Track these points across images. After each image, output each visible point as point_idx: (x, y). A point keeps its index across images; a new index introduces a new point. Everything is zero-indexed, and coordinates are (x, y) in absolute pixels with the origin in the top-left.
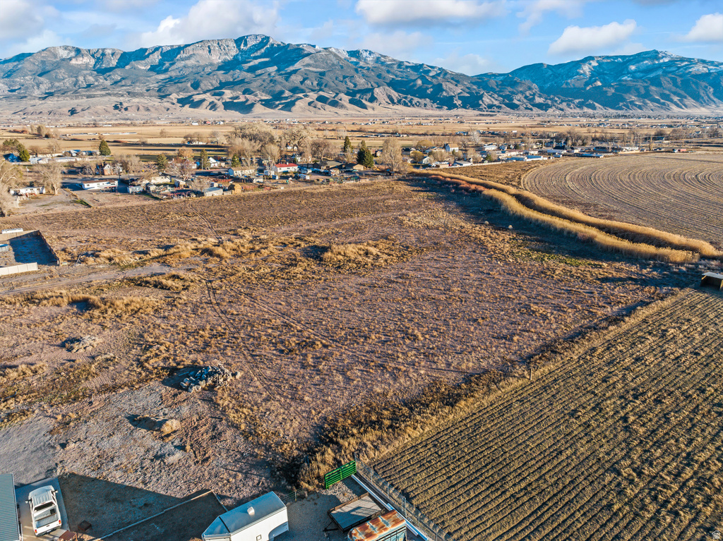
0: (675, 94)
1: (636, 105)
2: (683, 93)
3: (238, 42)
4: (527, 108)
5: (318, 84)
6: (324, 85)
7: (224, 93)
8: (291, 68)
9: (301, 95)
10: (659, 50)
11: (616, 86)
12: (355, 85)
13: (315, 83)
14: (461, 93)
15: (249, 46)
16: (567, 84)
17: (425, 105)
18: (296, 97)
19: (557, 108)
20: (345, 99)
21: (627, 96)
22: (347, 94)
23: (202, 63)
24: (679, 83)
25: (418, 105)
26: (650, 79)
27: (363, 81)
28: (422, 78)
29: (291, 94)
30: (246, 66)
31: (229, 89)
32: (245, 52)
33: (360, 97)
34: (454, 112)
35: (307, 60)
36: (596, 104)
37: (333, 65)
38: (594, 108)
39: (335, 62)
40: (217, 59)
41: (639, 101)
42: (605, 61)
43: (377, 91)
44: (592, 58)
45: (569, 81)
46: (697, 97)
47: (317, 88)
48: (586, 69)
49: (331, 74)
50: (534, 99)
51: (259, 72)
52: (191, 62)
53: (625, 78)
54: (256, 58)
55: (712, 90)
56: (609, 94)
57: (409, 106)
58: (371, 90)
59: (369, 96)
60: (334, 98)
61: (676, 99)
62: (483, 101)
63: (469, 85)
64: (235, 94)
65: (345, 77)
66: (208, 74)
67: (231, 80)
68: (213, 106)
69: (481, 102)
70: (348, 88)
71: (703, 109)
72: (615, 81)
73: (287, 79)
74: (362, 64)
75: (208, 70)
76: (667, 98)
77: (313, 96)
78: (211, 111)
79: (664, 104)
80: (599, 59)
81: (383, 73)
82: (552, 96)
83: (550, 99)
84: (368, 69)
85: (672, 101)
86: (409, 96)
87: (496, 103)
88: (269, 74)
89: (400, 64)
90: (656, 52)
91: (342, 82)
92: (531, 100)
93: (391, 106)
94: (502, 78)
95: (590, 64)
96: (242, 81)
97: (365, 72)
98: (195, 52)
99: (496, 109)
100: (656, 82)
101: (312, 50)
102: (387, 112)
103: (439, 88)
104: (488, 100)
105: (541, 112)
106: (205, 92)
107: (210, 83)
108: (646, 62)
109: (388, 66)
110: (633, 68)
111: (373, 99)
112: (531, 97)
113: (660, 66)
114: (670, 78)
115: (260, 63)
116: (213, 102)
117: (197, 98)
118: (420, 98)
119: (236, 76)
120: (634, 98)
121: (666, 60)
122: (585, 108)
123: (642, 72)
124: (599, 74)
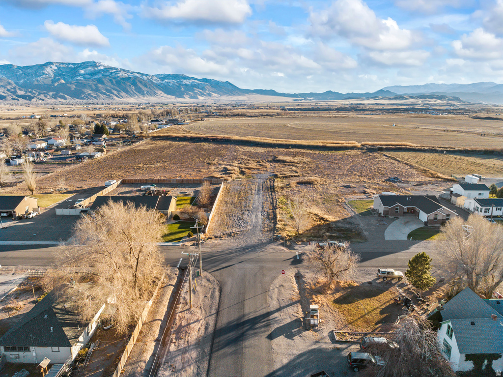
0: (114, 89)
1: (92, 96)
2: (118, 88)
4: (13, 99)
10: (96, 61)
11: (75, 84)
16: (37, 81)
19: (38, 99)
21: (85, 90)
26: (97, 80)
36: (66, 96)
38: (65, 99)
41: (94, 93)
42: (62, 66)
44: (51, 63)
45: (39, 79)
46: (127, 92)
48: (48, 70)
53: (79, 78)
55: (133, 87)
56: (73, 89)
61: (115, 92)
71: (132, 99)
72: (73, 80)
76: (110, 92)
79: (109, 95)
80: (57, 64)
82: (30, 90)
83: (29, 92)
85: (113, 94)
90: (95, 62)
92: (15, 93)
95: (51, 67)
100: (100, 81)
108: (90, 68)
110: (82, 72)
113: (99, 72)
114: (108, 79)
120: (90, 92)
121: (102, 68)
122: (58, 98)
123: (89, 74)
124: (60, 75)
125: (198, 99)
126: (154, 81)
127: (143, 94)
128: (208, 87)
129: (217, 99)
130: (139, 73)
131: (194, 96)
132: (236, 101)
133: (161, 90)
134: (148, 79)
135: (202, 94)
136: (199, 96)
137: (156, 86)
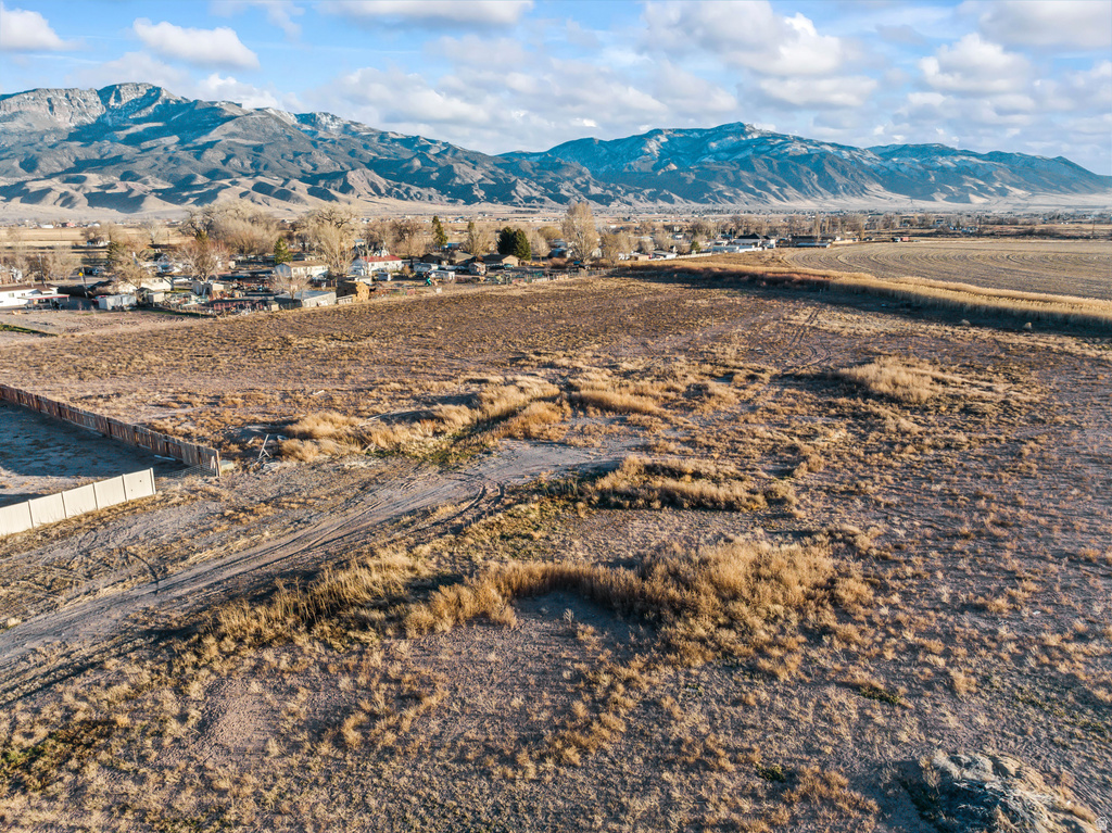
0: (773, 181)
1: (725, 197)
2: (781, 180)
3: (105, 94)
4: (580, 202)
5: (252, 165)
6: (262, 167)
7: (85, 179)
8: (204, 139)
9: (226, 182)
10: (744, 123)
11: (696, 171)
12: (315, 167)
13: (248, 163)
14: (483, 179)
15: (124, 101)
16: (630, 167)
17: (430, 198)
18: (217, 186)
19: (623, 201)
20: (302, 188)
21: (712, 184)
22: (303, 180)
23: (37, 127)
24: (776, 167)
25: (419, 197)
26: (740, 161)
27: (326, 160)
28: (422, 157)
29: (208, 180)
30: (122, 134)
31: (94, 171)
32: (119, 111)
33: (325, 185)
34: (476, 207)
35: (230, 126)
36: (674, 196)
37: (275, 134)
38: (672, 201)
39: (279, 131)
40: (66, 121)
41: (728, 190)
42: (677, 135)
43: (351, 175)
44: (659, 132)
45: (632, 163)
46: (799, 186)
47: (251, 171)
48: (653, 146)
49: (273, 150)
50: (587, 189)
51: (147, 144)
52: (17, 125)
53: (706, 159)
54: (138, 121)
55: (815, 177)
56: (690, 182)
57: (406, 200)
58: (342, 174)
59: (340, 183)
60: (283, 185)
61: (774, 188)
62: (516, 191)
63: (492, 169)
64: (106, 180)
65: (296, 154)
66: (53, 147)
67: (97, 157)
68: (67, 200)
69: (513, 193)
70: (303, 171)
71: (808, 202)
72: (693, 163)
73: (198, 156)
74: (321, 134)
75: (51, 139)
76: (763, 186)
77: (247, 184)
78: (65, 209)
79: (760, 195)
80: (669, 133)
81: (357, 148)
82: (612, 185)
83: (610, 189)
84: (333, 142)
85: (769, 191)
86: (403, 184)
87: (536, 194)
88: (166, 149)
89: (383, 136)
90: (742, 125)
91: (292, 161)
92: (585, 191)
93: (376, 198)
94: (538, 158)
95: (658, 140)
96: (118, 160)
97: (329, 146)
98: (22, 109)
99: (536, 204)
100: (746, 164)
101: (237, 112)
102: (371, 207)
103: (448, 172)
104: (524, 191)
105: (601, 207)
106: (50, 176)
107: (58, 161)
108: (731, 138)
109: (363, 138)
110: (713, 145)
111: (346, 188)
112: (584, 186)
113: (748, 144)
114: (764, 160)
115: (146, 130)
116: (66, 193)
117: (35, 186)
118: (422, 187)
119: (105, 150)
120: (721, 187)
121: (756, 136)
122: (659, 201)
123: (727, 151)
124: (671, 154)
125: (968, 201)
126: (865, 162)
127: (835, 193)
128: (1002, 171)
129: (1021, 202)
130: (833, 145)
131: (960, 196)
132: (1077, 206)
133: (878, 181)
134: (852, 157)
135: (981, 191)
136: (972, 197)
137: (868, 173)
